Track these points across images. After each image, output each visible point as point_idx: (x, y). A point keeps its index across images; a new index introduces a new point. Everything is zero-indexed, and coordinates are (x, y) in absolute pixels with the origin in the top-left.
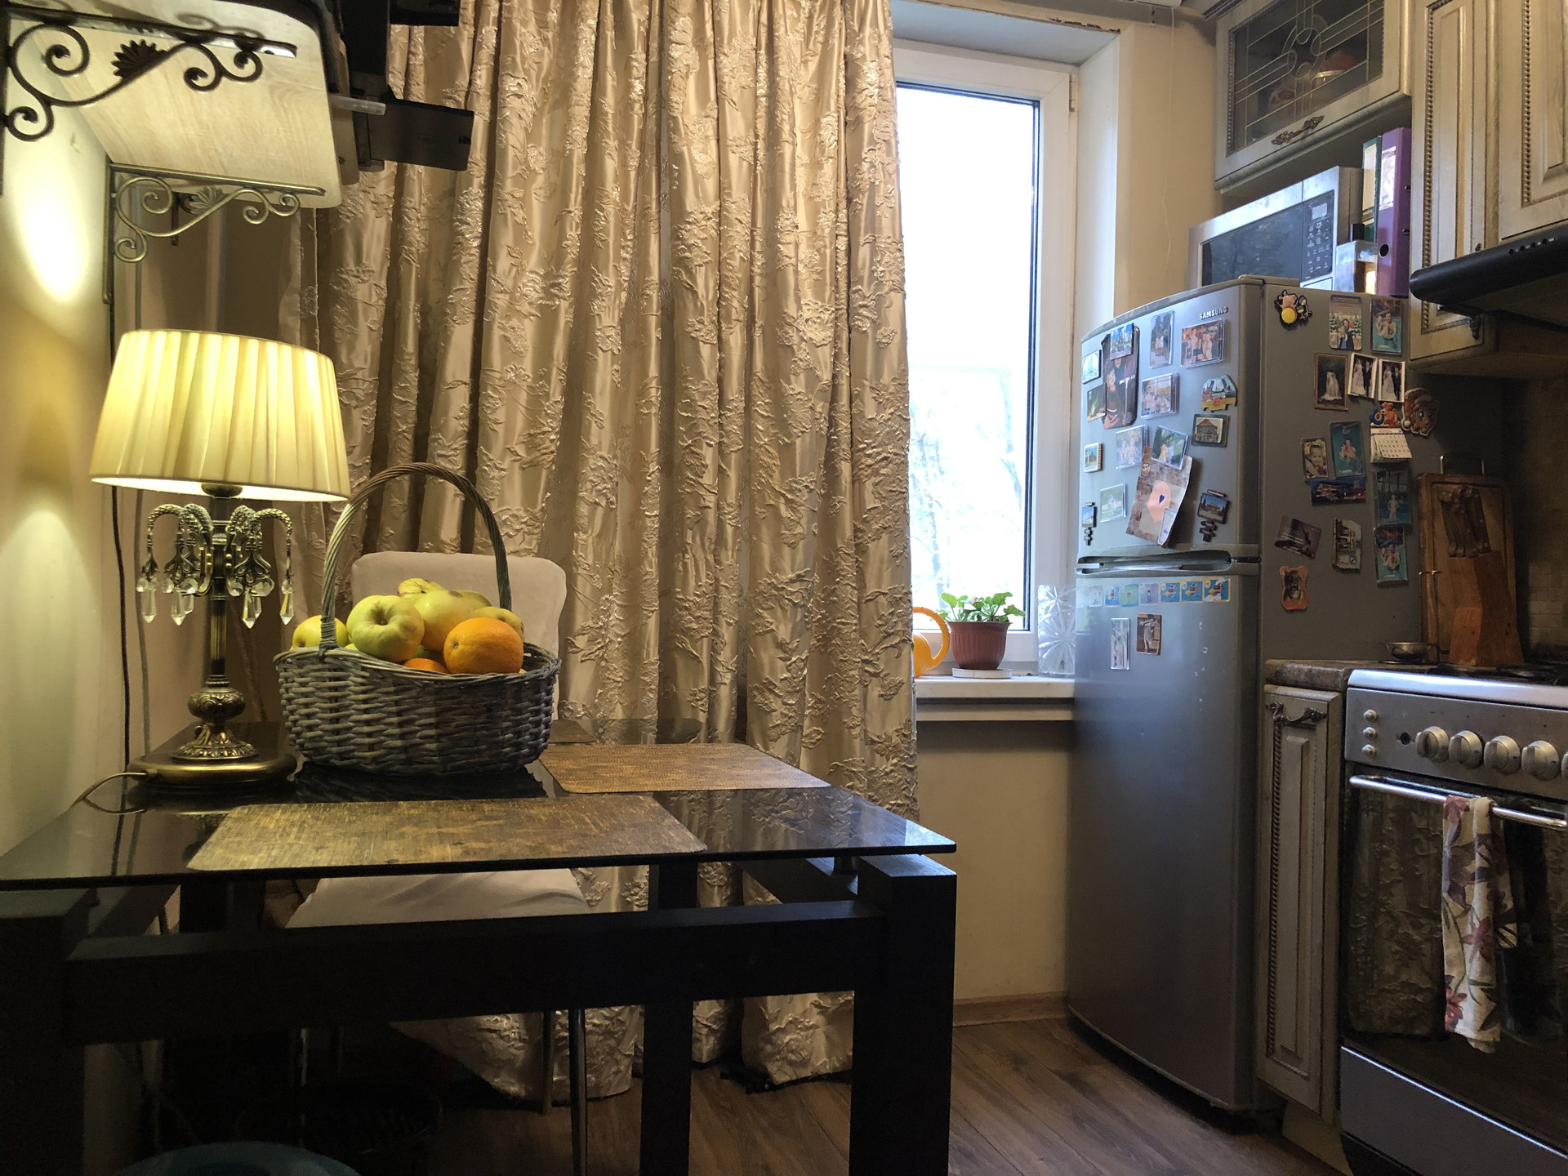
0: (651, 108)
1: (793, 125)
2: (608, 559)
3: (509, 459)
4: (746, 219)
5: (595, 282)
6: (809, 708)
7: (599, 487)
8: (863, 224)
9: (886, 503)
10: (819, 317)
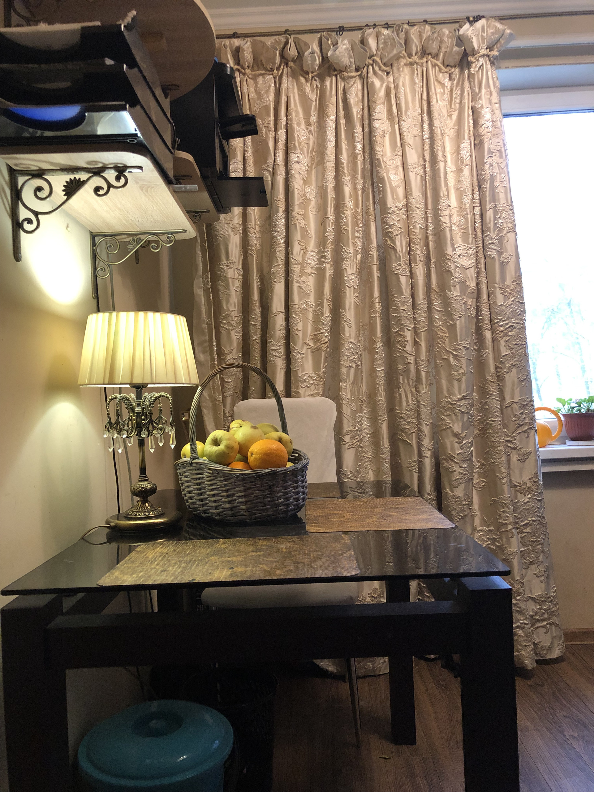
0: (367, 156)
1: (444, 151)
2: (359, 395)
3: (305, 348)
4: (422, 206)
5: (343, 252)
6: (477, 468)
7: (351, 358)
8: (488, 199)
9: (514, 351)
10: (466, 253)
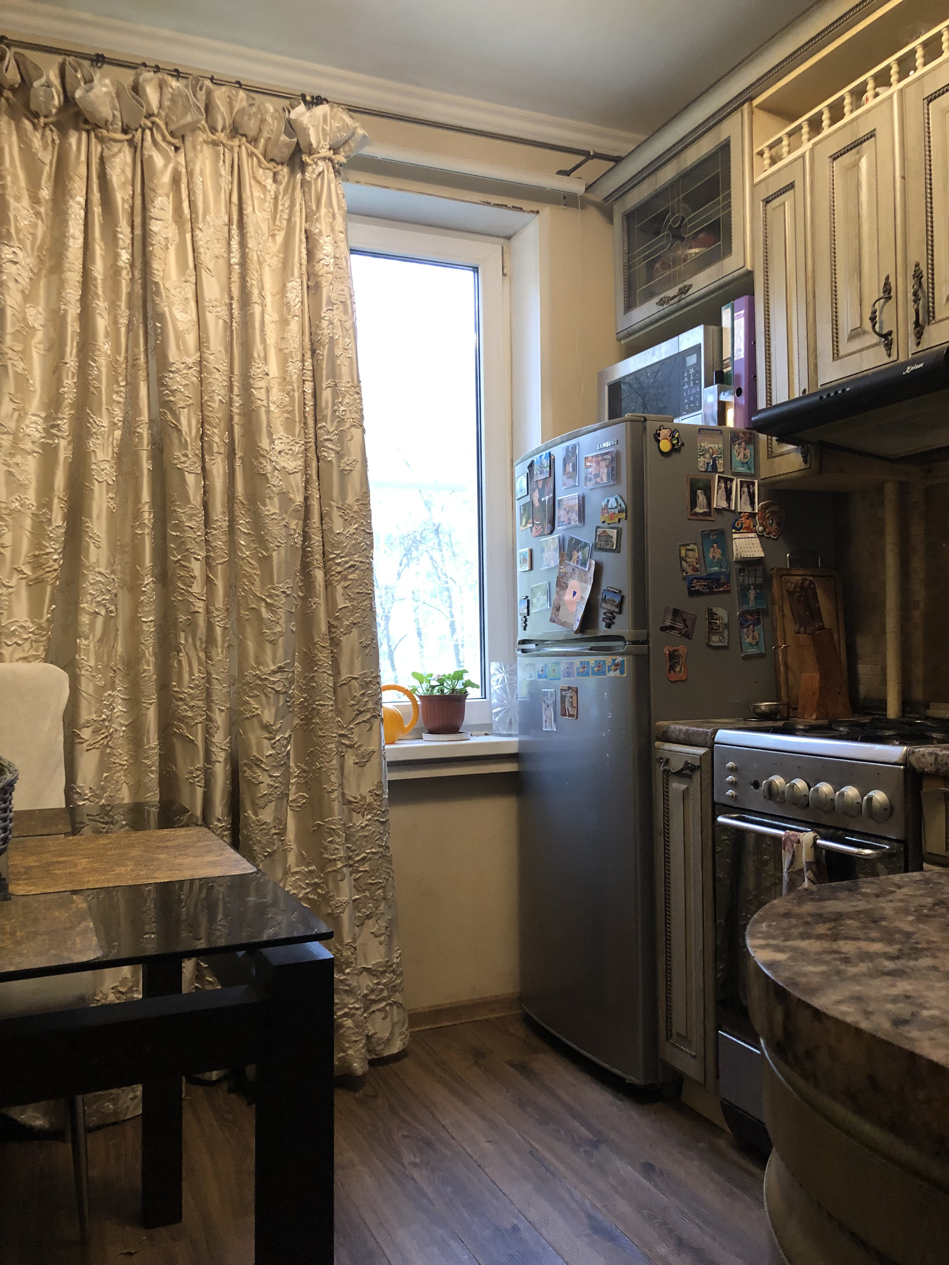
0: (137, 274)
1: (262, 289)
2: (109, 661)
3: (16, 576)
4: (224, 367)
5: (90, 423)
6: (296, 777)
7: (98, 599)
8: (324, 372)
9: (355, 603)
10: (290, 449)
